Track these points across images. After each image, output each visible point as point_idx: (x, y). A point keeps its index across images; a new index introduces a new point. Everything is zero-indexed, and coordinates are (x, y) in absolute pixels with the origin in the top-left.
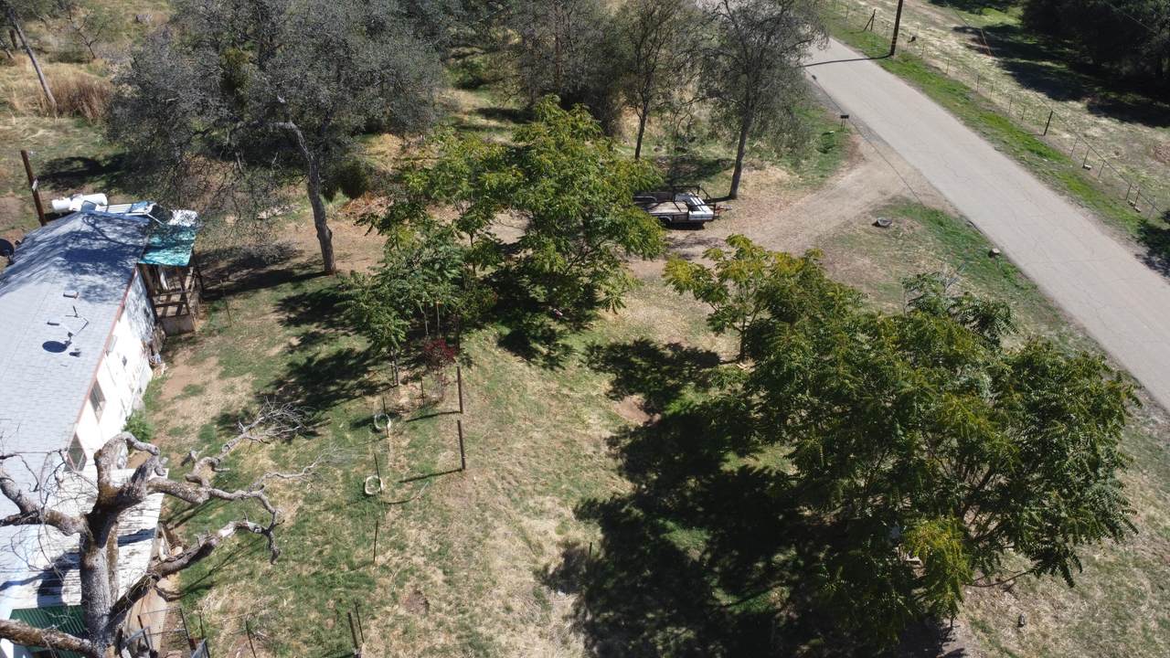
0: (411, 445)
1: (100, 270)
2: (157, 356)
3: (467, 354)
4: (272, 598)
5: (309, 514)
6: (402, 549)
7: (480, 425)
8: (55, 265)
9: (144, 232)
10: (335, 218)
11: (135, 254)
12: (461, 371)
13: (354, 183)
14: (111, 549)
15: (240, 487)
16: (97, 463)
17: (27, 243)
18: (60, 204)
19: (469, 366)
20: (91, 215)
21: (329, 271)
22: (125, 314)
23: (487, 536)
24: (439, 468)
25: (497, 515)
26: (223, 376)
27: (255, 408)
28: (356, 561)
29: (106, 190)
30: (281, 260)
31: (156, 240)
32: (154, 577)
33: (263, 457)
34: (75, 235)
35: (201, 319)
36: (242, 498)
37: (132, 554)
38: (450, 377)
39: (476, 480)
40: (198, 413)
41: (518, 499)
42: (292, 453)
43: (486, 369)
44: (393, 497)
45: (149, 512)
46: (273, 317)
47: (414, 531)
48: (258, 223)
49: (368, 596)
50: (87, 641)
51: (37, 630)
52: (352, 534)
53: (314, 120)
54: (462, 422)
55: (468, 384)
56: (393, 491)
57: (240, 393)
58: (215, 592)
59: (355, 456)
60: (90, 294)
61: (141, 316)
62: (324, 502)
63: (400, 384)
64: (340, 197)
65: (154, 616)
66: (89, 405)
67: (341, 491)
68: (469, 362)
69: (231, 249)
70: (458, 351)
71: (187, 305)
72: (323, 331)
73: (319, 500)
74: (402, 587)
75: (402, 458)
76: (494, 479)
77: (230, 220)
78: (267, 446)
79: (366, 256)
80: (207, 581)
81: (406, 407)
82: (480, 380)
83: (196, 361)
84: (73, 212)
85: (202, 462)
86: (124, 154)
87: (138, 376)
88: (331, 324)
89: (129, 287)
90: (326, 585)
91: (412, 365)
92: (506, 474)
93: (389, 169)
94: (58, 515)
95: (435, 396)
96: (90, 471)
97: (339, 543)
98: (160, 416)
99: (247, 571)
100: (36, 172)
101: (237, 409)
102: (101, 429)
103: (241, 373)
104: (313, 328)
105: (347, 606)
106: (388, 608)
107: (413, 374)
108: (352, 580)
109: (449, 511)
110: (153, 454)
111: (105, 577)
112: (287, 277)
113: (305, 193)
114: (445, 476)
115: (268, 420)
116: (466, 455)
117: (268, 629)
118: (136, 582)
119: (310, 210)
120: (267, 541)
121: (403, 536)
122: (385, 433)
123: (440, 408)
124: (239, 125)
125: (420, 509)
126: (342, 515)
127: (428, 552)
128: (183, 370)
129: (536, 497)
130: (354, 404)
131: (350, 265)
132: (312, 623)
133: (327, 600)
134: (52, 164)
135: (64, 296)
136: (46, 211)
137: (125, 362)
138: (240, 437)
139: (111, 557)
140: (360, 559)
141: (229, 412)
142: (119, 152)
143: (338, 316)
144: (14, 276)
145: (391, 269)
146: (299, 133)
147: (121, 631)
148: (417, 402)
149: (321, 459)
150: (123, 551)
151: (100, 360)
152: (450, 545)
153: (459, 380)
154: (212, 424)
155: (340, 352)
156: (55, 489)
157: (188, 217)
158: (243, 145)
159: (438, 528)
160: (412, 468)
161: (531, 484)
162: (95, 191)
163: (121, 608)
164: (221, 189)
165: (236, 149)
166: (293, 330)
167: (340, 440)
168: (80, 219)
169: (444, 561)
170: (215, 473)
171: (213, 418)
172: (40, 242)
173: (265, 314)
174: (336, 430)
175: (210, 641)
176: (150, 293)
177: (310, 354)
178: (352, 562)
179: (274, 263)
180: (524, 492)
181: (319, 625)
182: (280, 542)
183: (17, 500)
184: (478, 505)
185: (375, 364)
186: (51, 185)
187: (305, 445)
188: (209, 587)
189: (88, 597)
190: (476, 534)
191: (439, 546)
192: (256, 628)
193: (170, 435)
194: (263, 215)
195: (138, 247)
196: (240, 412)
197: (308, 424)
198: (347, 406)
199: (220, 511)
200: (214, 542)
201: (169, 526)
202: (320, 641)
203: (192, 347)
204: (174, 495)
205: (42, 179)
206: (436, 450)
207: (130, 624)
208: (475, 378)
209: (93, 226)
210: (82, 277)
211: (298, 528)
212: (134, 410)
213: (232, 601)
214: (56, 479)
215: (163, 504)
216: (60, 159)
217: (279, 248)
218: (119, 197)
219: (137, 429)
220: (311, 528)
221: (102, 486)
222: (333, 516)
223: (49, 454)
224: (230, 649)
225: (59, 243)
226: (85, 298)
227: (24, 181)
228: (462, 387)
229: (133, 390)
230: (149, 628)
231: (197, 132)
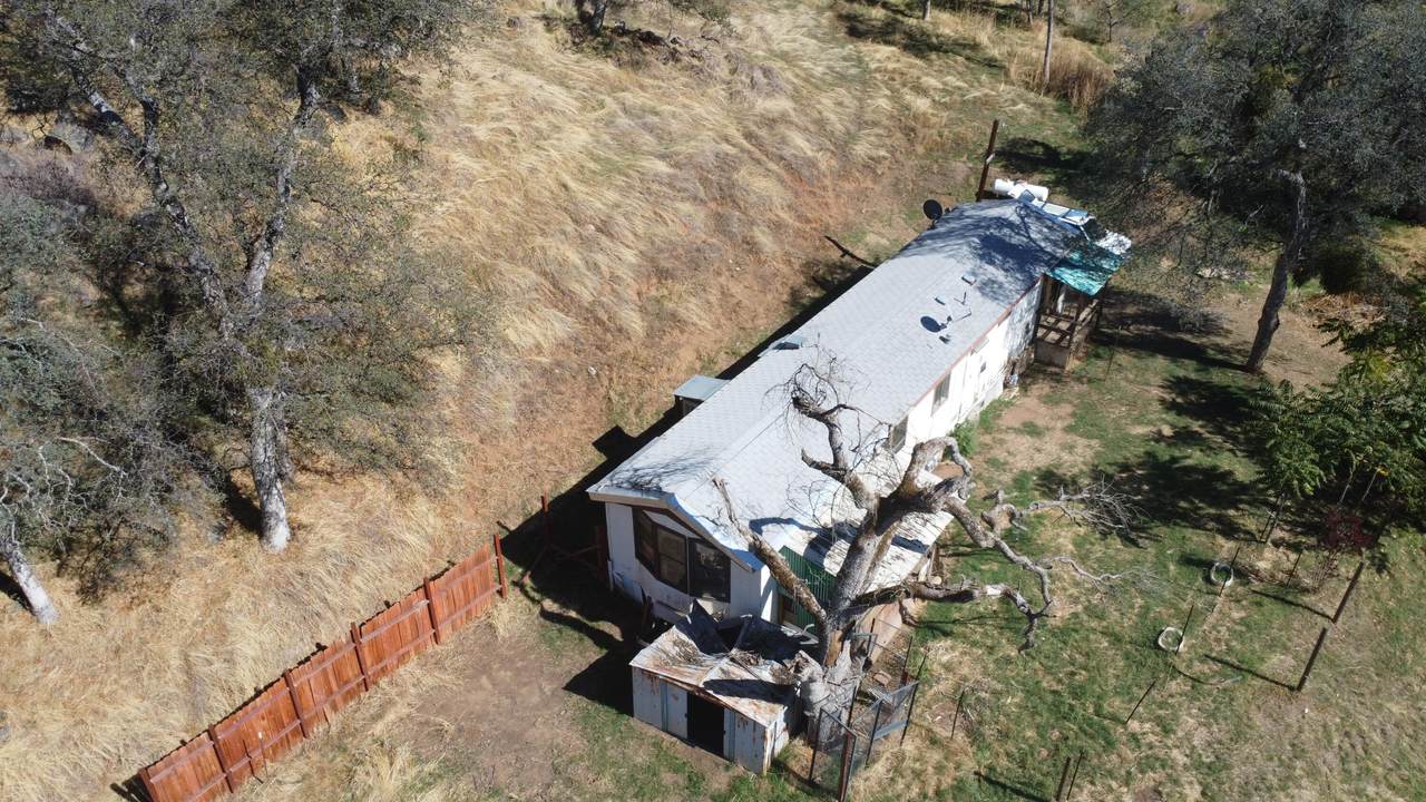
0: (1242, 621)
1: (1007, 266)
2: (1016, 377)
3: (1384, 555)
4: (999, 687)
5: (1083, 626)
6: (1167, 731)
7: (1352, 650)
8: (970, 246)
9: (1068, 243)
10: (1293, 308)
11: (1048, 264)
12: (1364, 571)
13: (1342, 275)
14: (884, 542)
15: (1028, 554)
16: (914, 454)
17: (956, 213)
18: (1002, 185)
19: (1379, 571)
20: (1026, 207)
21: (1251, 367)
22: (1007, 322)
23: (1283, 789)
24: (1264, 669)
25: (1312, 773)
26: (1069, 429)
27: (1084, 481)
28: (1106, 709)
29: (1051, 185)
30: (1200, 332)
31: (1076, 256)
32: (906, 592)
33: (1065, 537)
34: (1002, 222)
35: (1079, 359)
36: (1025, 566)
37: (898, 557)
38: (1343, 570)
39: (1305, 713)
40: (1026, 455)
41: (1354, 774)
42: (1098, 550)
43: (1401, 587)
44: (1188, 667)
45: (931, 528)
46: (1156, 392)
47: (1191, 721)
48: (1196, 279)
49: (1100, 756)
50: (824, 612)
51: (793, 576)
52: (1117, 677)
53: (1329, 181)
54: (1328, 634)
55: (1363, 591)
56: (1191, 660)
57: (1077, 456)
58: (949, 642)
59: (1167, 595)
60: (988, 288)
61: (1020, 330)
62: (1105, 624)
63: (1269, 543)
64: (1314, 285)
65: (885, 627)
66: (932, 394)
67: (1131, 623)
68: (1381, 565)
69: (1150, 296)
70: (1373, 543)
71: (1071, 338)
72: (1208, 435)
73: (1101, 618)
74: (1142, 772)
75: (1223, 629)
76: (1333, 728)
77: (1166, 264)
78: (1076, 528)
79: (1307, 370)
80: (948, 628)
81: (1263, 574)
82: (1384, 596)
83: (1048, 400)
84: (1010, 197)
85: (1004, 507)
86: (1088, 154)
87: (987, 388)
88: (1220, 431)
89: (1025, 294)
90: (1061, 713)
91: (1299, 530)
92: (1354, 732)
93: (1402, 274)
94: (860, 483)
95: (1308, 581)
96: (904, 457)
97: (1099, 679)
98: (987, 439)
99: (989, 642)
100: (997, 145)
101: (1066, 472)
102: (931, 424)
103: (1089, 436)
104: (1196, 426)
105: (1071, 749)
106: (1114, 785)
107: (1293, 540)
108: (1090, 726)
109: (1248, 726)
110: (965, 473)
111: (867, 564)
112: (1196, 353)
113: (1270, 265)
114: (1267, 683)
115: (1092, 501)
116: (1311, 676)
117: (979, 714)
118: (889, 586)
119: (1266, 287)
120: (1025, 627)
121: (1176, 718)
122: (1218, 589)
123: (1308, 599)
124: (1234, 159)
125: (1214, 702)
126: (1117, 649)
127: (1195, 756)
128: (1032, 405)
129: (1383, 788)
130: (1199, 536)
131: (1282, 371)
132: (1025, 740)
133: (1053, 728)
134: (1015, 143)
135: (963, 279)
136: (987, 188)
137: (983, 369)
138: (1055, 503)
139: (881, 550)
140: (1111, 710)
141: (1055, 471)
142: (1085, 150)
143: (1233, 426)
144: (929, 242)
145: (1338, 399)
146: (1303, 191)
147: (854, 622)
148: (1280, 576)
149: (1127, 574)
150: (894, 550)
151: (963, 356)
152: (1228, 767)
153: (1354, 581)
154: (1033, 473)
155: (1215, 468)
156: (868, 459)
157: (1121, 244)
158: (1226, 184)
159: (1224, 737)
160: (1230, 650)
161: (1384, 766)
162: (1041, 183)
163: (865, 601)
164: (1176, 226)
165: (1216, 186)
166: (1171, 417)
167: (1160, 567)
168: (1014, 208)
169: (1210, 780)
170: (1010, 526)
171: (1038, 469)
172: (968, 217)
173: (1148, 384)
174: (1161, 553)
175: (920, 686)
176: (1041, 310)
177: (1177, 453)
178: (1100, 706)
179: (1190, 332)
180: (1368, 769)
181: (1031, 746)
182: (1038, 636)
183: (836, 450)
184: (1293, 745)
185: (1249, 503)
186: (1004, 163)
187: (1118, 550)
188: (946, 634)
189: (845, 573)
190: (1270, 777)
191: (1212, 758)
192: (969, 705)
193: (987, 462)
194: (1207, 272)
195: (1053, 257)
196: (1067, 478)
197: (1133, 528)
198: (1189, 532)
199: (995, 567)
200: (976, 593)
201: (942, 552)
202: (1022, 765)
203: (1054, 385)
204: (963, 524)
205: (999, 154)
206: (1272, 646)
207: (864, 621)
208: (1378, 588)
209: (1022, 218)
210: (987, 266)
211: (1063, 633)
212: (967, 421)
213: (960, 663)
214: (875, 450)
215: (947, 527)
216: (1024, 139)
217: (1205, 317)
218: (1060, 198)
219: (961, 442)
220: (1076, 641)
221: (907, 479)
222: (1106, 644)
223: (881, 423)
224: (934, 707)
225: (983, 224)
226: (980, 289)
227: (981, 151)
228: (1354, 591)
229: (976, 400)
230: (877, 636)
231: (1181, 154)
